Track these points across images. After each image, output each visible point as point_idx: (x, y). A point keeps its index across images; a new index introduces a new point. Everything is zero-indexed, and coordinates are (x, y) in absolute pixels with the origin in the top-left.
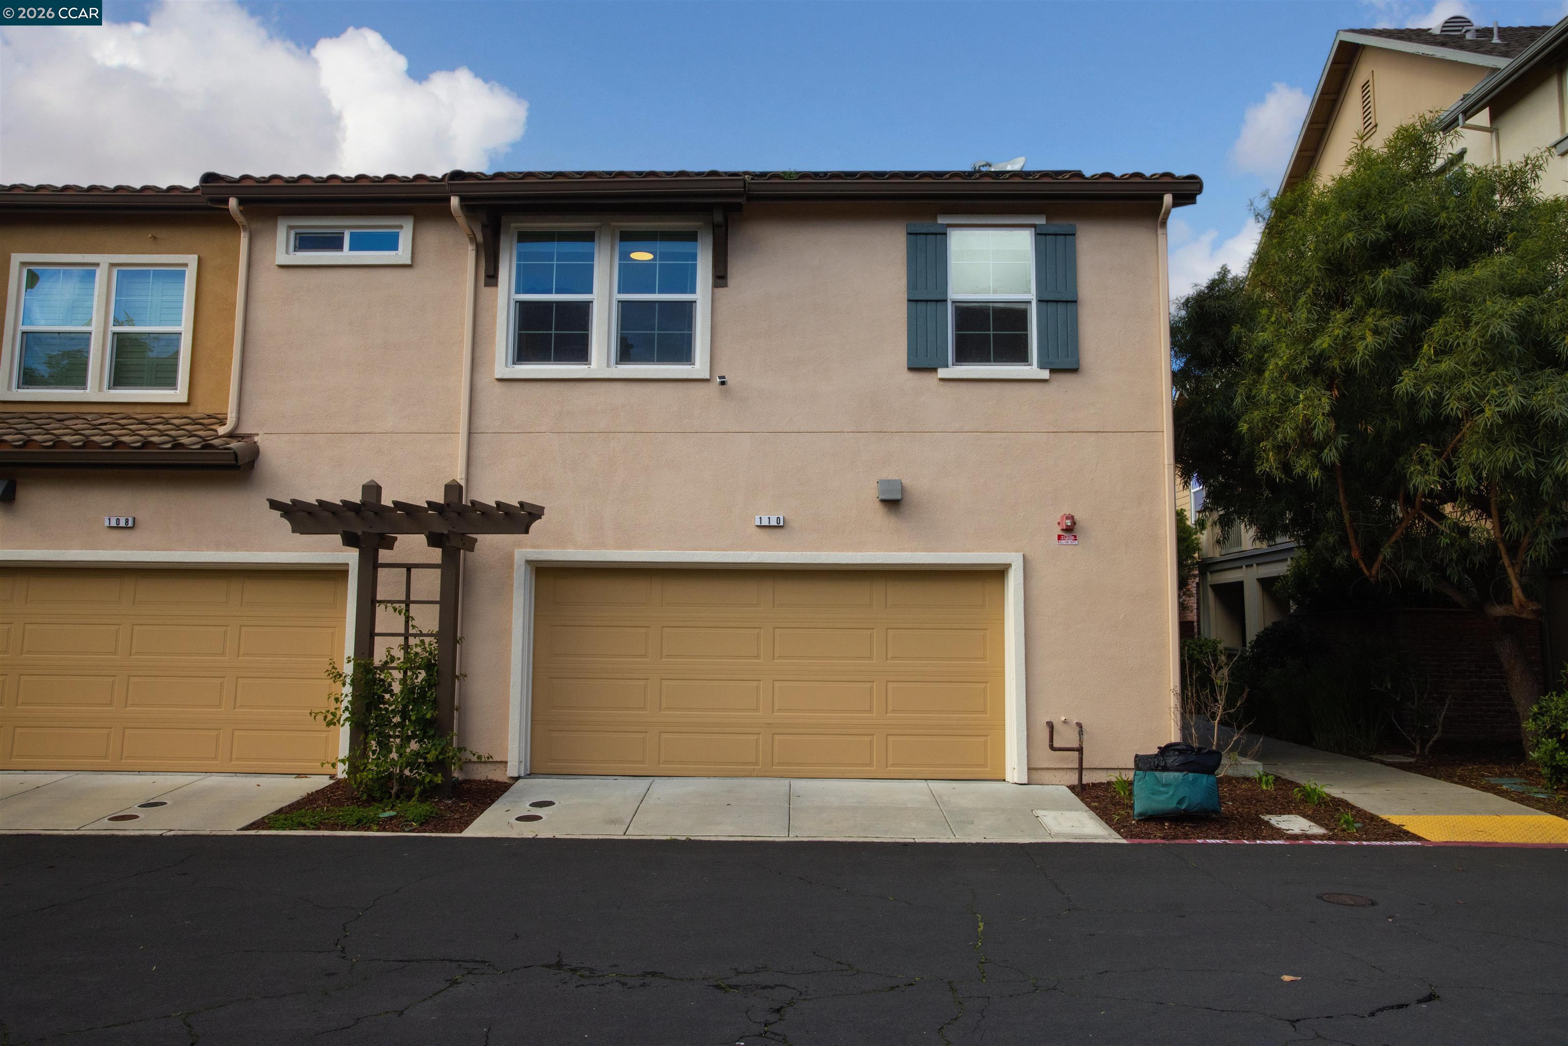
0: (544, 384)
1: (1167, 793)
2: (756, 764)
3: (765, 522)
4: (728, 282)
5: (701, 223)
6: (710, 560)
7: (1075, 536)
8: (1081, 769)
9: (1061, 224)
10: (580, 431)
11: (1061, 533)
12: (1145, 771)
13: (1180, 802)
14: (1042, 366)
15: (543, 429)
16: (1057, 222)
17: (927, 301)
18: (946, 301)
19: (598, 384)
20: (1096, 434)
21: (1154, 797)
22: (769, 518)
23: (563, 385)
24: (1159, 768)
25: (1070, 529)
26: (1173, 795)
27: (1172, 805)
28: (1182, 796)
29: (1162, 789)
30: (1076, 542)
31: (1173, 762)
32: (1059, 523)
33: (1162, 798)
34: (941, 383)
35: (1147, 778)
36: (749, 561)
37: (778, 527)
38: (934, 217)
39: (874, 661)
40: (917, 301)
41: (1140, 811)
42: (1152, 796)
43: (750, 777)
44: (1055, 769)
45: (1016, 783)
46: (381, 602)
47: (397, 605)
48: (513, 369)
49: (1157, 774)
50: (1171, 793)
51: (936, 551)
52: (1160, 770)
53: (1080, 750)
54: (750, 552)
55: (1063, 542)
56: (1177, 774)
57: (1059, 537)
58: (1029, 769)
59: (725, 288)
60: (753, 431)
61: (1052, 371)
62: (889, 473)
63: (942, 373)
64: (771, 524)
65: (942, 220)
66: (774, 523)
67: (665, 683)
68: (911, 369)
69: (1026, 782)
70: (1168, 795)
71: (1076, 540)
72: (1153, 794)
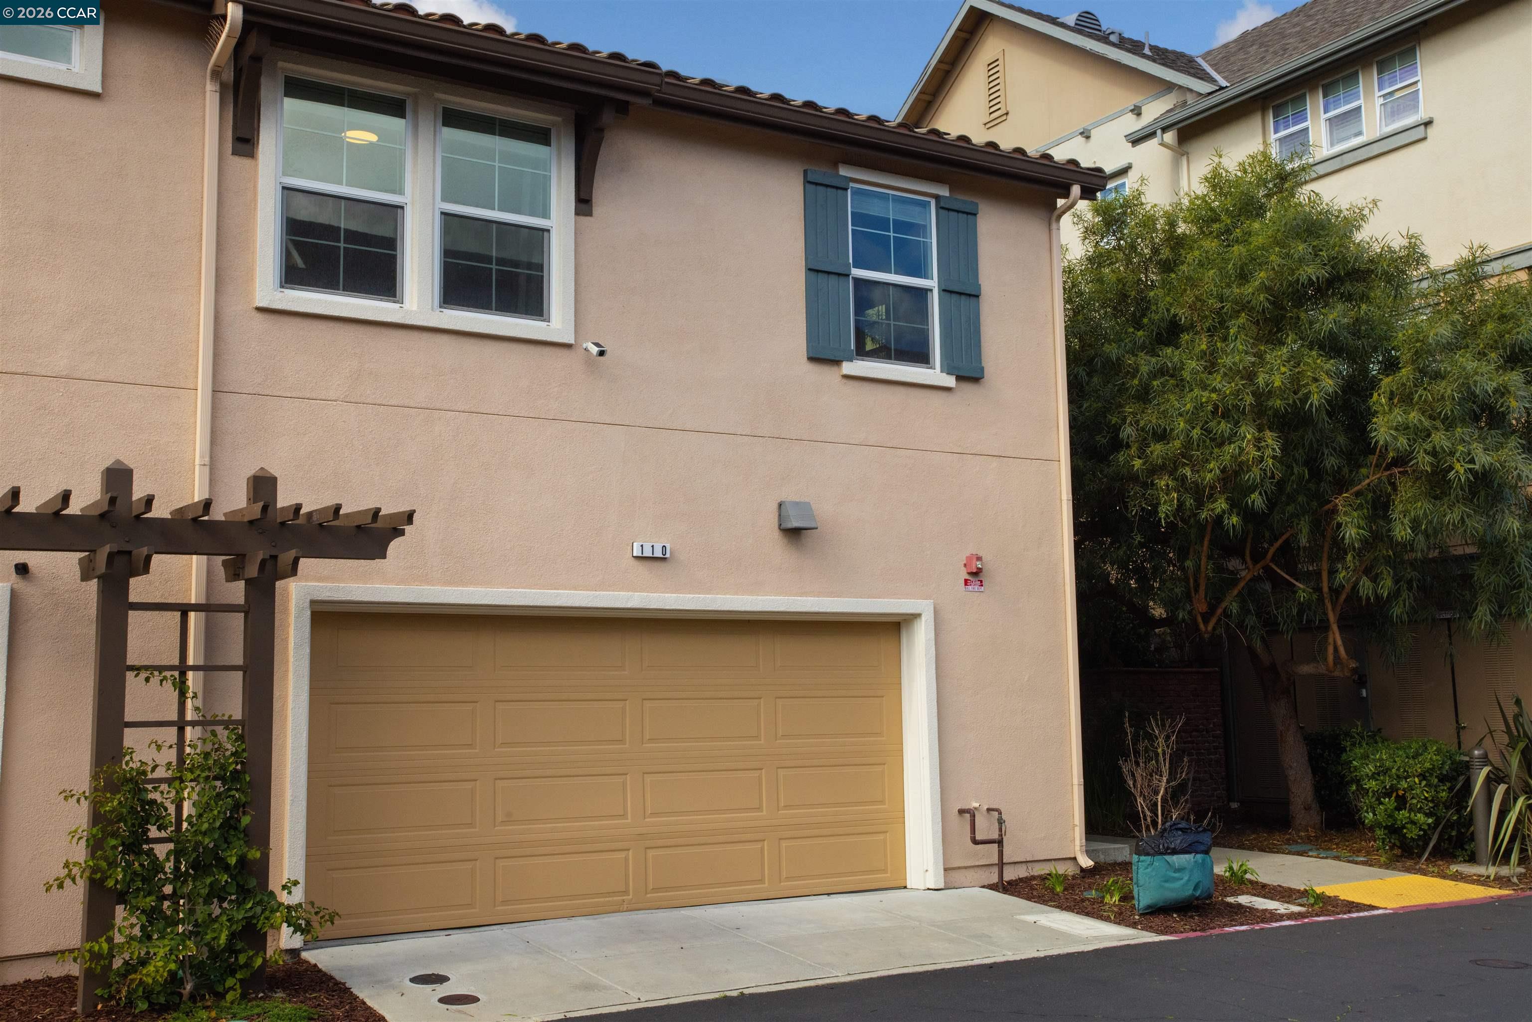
0: (331, 324)
1: (1182, 879)
2: (626, 892)
3: (648, 553)
4: (594, 209)
5: (559, 119)
6: (577, 604)
7: (981, 582)
8: (1001, 865)
9: (964, 199)
10: (390, 403)
11: (968, 577)
12: (1153, 855)
13: (1196, 888)
14: (948, 369)
15: (332, 395)
16: (960, 197)
17: (829, 273)
18: (848, 275)
19: (415, 335)
20: (998, 459)
21: (1167, 885)
22: (653, 546)
23: (361, 330)
24: (1169, 851)
25: (976, 575)
26: (1189, 880)
27: (1188, 892)
28: (1197, 881)
29: (1177, 875)
30: (982, 589)
31: (1180, 843)
32: (965, 565)
33: (1177, 885)
34: (844, 381)
35: (1156, 864)
36: (629, 606)
37: (663, 559)
38: (835, 165)
39: (762, 742)
40: (818, 271)
41: (1148, 904)
42: (1163, 884)
43: (619, 911)
44: (966, 868)
45: (929, 889)
46: (132, 668)
47: (168, 674)
48: (282, 294)
49: (1167, 857)
50: (1186, 878)
51: (840, 597)
52: (1169, 854)
53: (1000, 842)
54: (630, 593)
55: (970, 588)
56: (1187, 856)
57: (966, 581)
58: (945, 870)
59: (588, 218)
60: (627, 423)
61: (959, 378)
62: (789, 494)
63: (848, 368)
64: (655, 556)
65: (844, 171)
66: (658, 553)
67: (500, 784)
68: (812, 359)
69: (942, 886)
70: (1182, 882)
71: (982, 585)
72: (1166, 881)
